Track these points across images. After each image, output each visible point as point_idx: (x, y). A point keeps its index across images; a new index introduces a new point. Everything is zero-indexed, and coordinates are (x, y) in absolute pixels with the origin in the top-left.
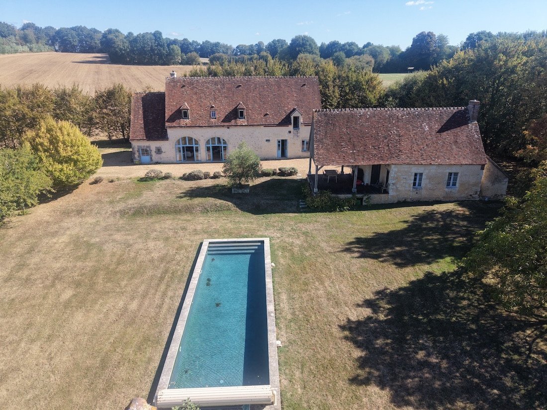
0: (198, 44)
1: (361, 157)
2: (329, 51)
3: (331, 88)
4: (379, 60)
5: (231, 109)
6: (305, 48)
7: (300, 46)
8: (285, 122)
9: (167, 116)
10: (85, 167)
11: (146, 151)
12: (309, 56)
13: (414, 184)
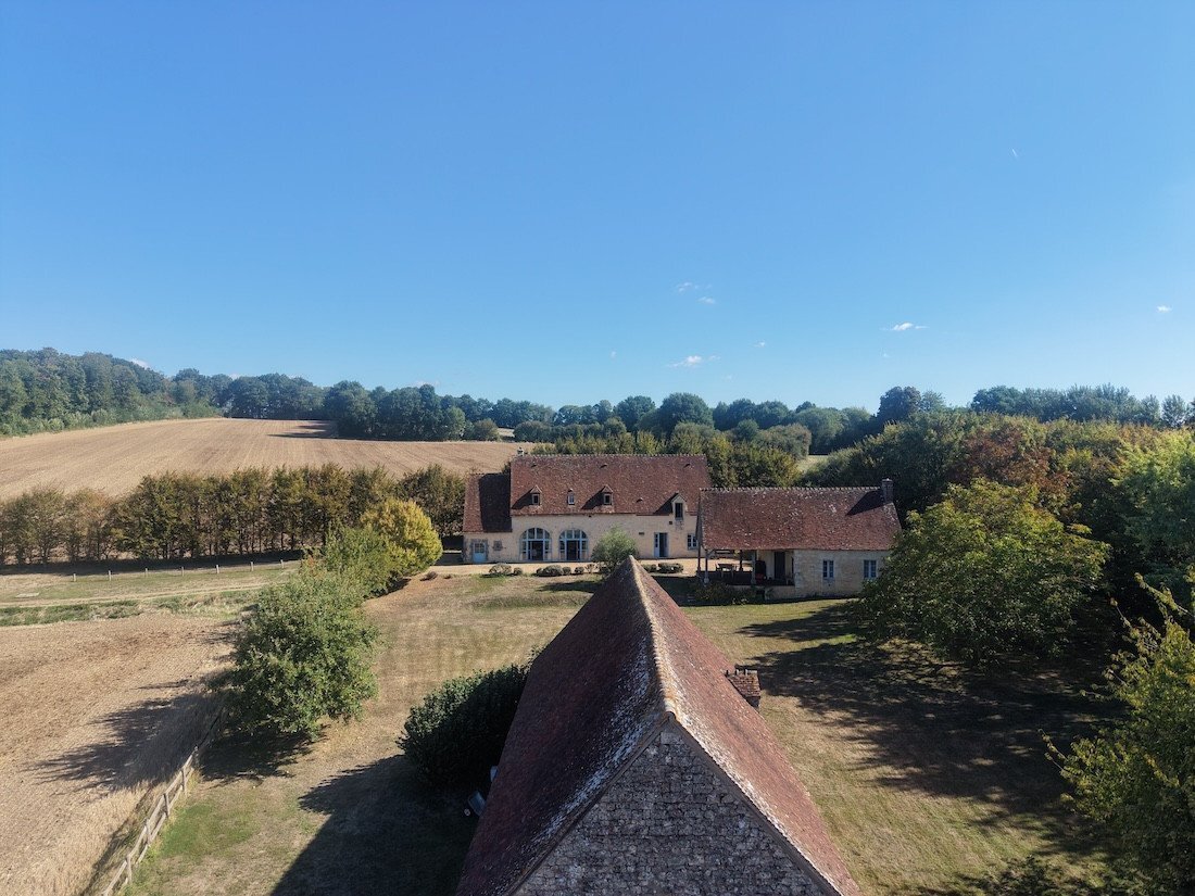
0: (489, 405)
1: (757, 542)
2: (733, 418)
3: (726, 471)
4: (821, 433)
5: (594, 493)
6: (686, 414)
7: (678, 411)
8: (665, 510)
9: (513, 499)
10: (427, 554)
11: (480, 547)
12: (694, 426)
13: (825, 575)
